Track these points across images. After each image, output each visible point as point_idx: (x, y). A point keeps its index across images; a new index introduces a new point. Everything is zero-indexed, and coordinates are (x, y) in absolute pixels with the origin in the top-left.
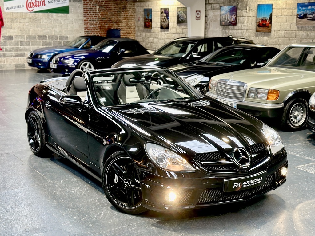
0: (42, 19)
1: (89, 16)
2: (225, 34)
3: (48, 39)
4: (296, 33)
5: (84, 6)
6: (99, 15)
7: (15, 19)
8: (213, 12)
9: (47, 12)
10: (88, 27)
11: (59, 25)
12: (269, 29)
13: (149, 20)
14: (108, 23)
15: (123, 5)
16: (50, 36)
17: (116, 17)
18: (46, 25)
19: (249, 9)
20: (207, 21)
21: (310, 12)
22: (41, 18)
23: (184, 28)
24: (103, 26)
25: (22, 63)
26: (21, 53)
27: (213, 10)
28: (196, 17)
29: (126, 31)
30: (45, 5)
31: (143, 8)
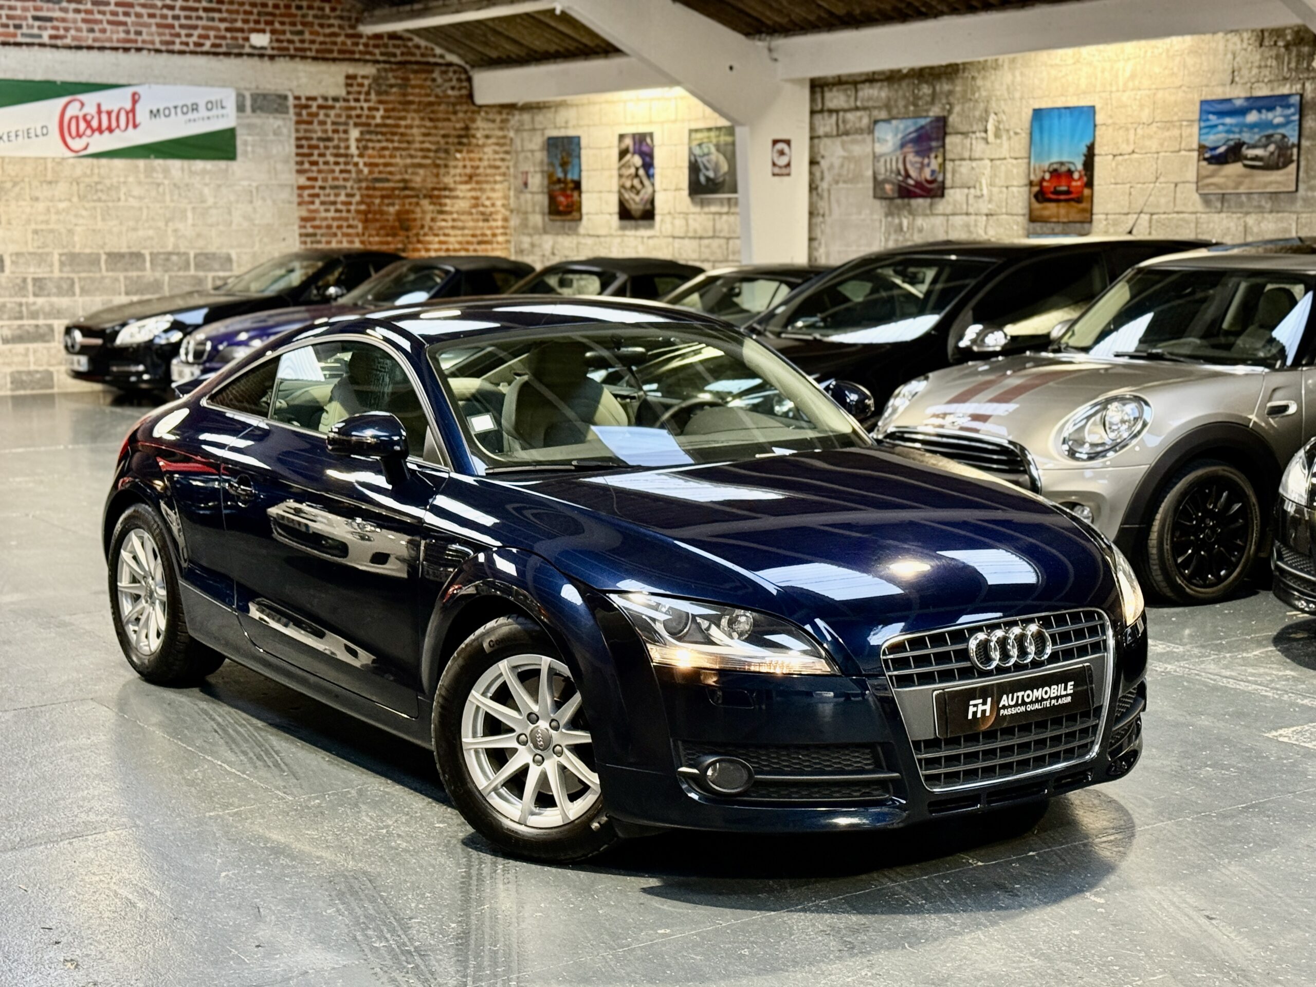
0: (125, 183)
1: (320, 171)
2: (895, 231)
3: (148, 264)
4: (1197, 223)
5: (297, 131)
6: (361, 166)
7: (15, 184)
8: (843, 144)
9: (147, 157)
10: (313, 215)
11: (194, 208)
12: (1084, 210)
13: (571, 185)
14: (398, 197)
15: (458, 126)
16: (159, 254)
17: (428, 173)
18: (140, 209)
19: (997, 129)
20: (818, 182)
21: (1257, 137)
22: (122, 179)
23: (720, 214)
24: (375, 213)
25: (41, 369)
26: (37, 326)
27: (845, 138)
28: (774, 164)
29: (470, 232)
30: (135, 126)
31: (543, 134)
